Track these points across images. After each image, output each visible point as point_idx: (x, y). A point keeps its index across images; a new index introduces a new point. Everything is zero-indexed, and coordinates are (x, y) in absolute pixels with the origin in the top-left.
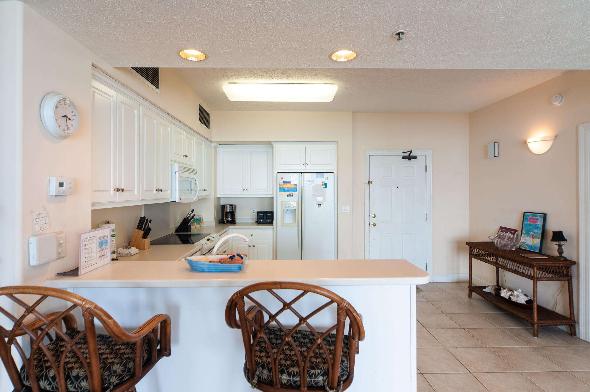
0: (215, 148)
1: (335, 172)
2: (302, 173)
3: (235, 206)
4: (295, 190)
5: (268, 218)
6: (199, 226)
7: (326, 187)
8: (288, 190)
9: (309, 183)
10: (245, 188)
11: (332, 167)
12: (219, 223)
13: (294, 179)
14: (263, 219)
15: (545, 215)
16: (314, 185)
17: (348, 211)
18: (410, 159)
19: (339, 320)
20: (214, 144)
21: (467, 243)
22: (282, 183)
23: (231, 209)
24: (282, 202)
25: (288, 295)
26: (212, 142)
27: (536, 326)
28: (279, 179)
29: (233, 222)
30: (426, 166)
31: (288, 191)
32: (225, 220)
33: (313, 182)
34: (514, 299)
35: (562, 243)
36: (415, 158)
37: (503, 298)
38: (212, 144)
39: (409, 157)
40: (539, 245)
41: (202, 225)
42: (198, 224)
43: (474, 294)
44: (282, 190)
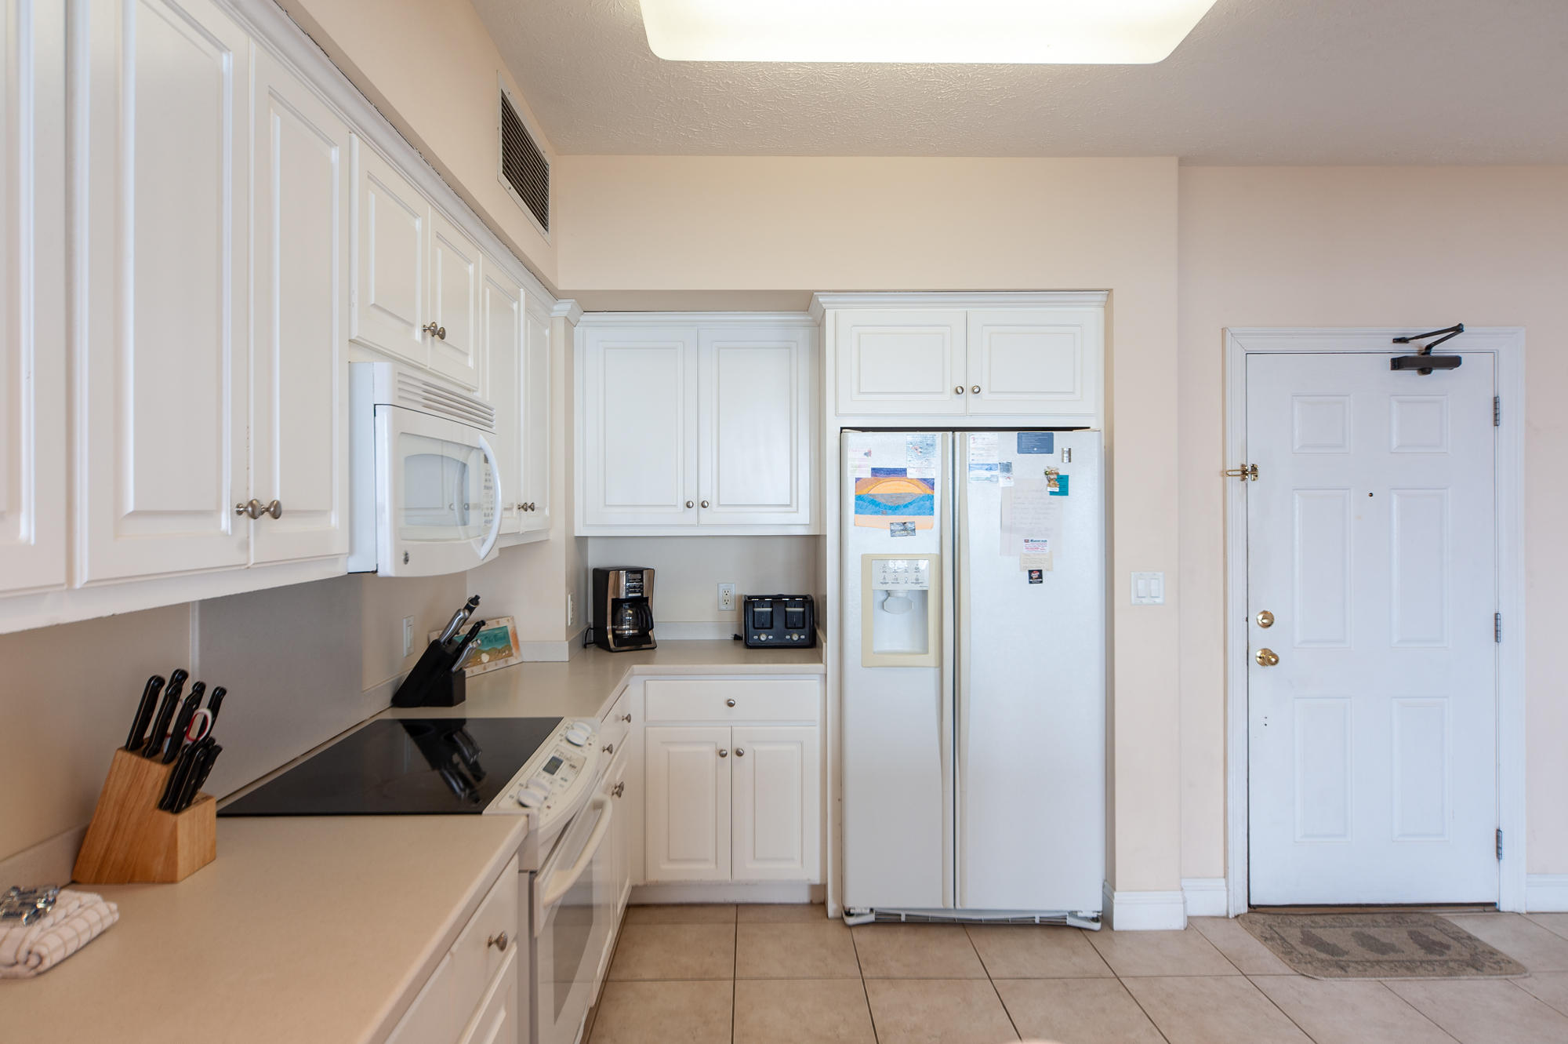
0: (570, 324)
1: (1096, 422)
2: (954, 430)
3: (652, 571)
4: (924, 505)
5: (789, 626)
6: (501, 663)
7: (1064, 491)
8: (893, 506)
9: (988, 474)
10: (692, 497)
11: (1085, 408)
12: (585, 646)
14: (771, 627)
16: (1011, 483)
17: (1158, 600)
18: (1425, 370)
20: (563, 308)
22: (869, 475)
23: (634, 587)
24: (867, 560)
26: (556, 295)
28: (853, 458)
29: (641, 640)
30: (1496, 401)
31: (895, 509)
32: (610, 636)
33: (1007, 468)
36: (1454, 363)
38: (556, 308)
39: (1426, 360)
41: (513, 661)
42: (495, 654)
44: (869, 504)
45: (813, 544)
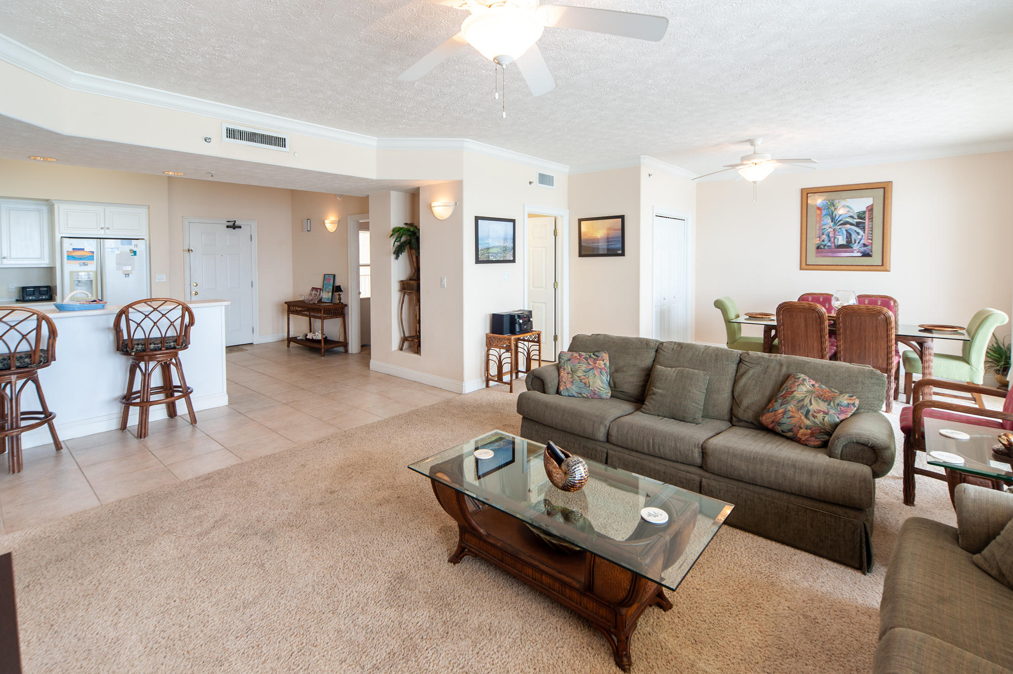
1: (146, 238)
2: (100, 238)
4: (91, 258)
7: (135, 255)
8: (80, 258)
9: (112, 250)
11: (142, 234)
13: (89, 246)
14: (34, 295)
15: (334, 275)
16: (119, 253)
17: (164, 281)
18: (234, 229)
19: (183, 313)
21: (286, 303)
22: (71, 250)
24: (71, 273)
25: (155, 304)
27: (323, 350)
28: (65, 245)
30: (251, 236)
33: (117, 249)
34: (314, 338)
35: (341, 293)
36: (240, 227)
37: (309, 339)
39: (234, 226)
40: (330, 297)
43: (292, 344)
44: (71, 257)
45: (51, 270)
